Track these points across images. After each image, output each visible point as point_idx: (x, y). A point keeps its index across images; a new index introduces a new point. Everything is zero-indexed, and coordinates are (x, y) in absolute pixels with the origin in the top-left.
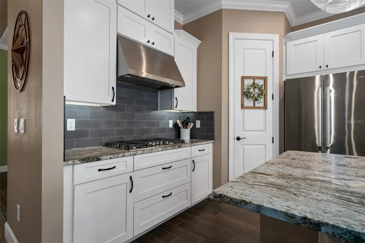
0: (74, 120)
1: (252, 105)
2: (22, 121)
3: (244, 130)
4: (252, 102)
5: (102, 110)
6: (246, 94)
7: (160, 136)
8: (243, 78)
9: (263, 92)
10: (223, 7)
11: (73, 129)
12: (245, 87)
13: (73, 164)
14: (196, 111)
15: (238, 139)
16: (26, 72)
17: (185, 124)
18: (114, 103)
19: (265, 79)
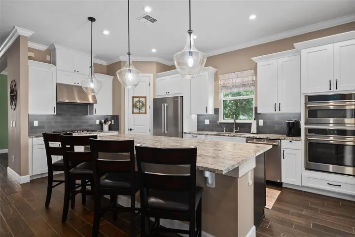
0: (37, 121)
1: (138, 112)
2: (14, 122)
3: (134, 125)
4: (138, 110)
5: (52, 116)
6: (134, 106)
7: (90, 128)
8: (133, 97)
9: (144, 105)
10: (122, 60)
11: (37, 125)
12: (134, 102)
13: (32, 138)
14: (112, 115)
15: (131, 130)
16: (16, 104)
17: (105, 122)
18: (55, 114)
19: (145, 98)
